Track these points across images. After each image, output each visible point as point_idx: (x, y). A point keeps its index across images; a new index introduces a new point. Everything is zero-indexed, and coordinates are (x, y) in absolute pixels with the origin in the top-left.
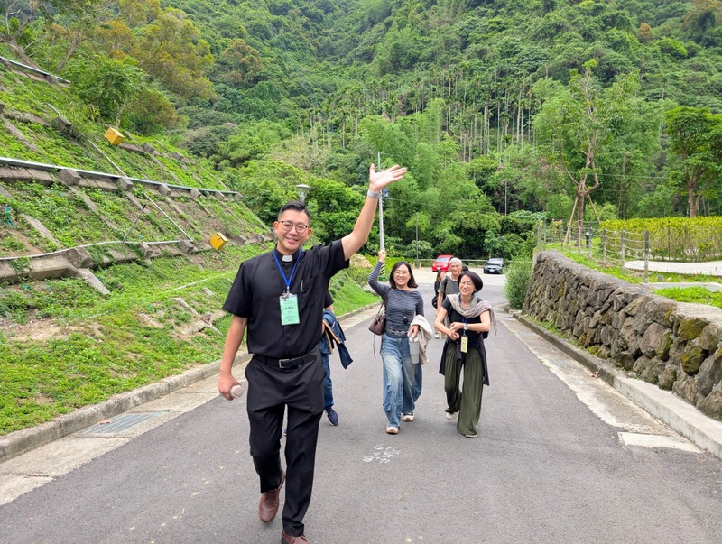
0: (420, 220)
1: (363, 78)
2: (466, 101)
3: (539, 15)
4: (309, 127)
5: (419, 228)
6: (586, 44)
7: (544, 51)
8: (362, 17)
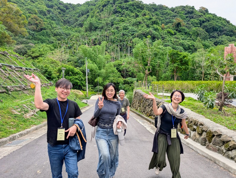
0: (99, 79)
1: (79, 32)
2: (113, 42)
3: (134, 18)
4: (61, 47)
5: (99, 82)
6: (147, 28)
7: (136, 29)
8: (79, 12)
